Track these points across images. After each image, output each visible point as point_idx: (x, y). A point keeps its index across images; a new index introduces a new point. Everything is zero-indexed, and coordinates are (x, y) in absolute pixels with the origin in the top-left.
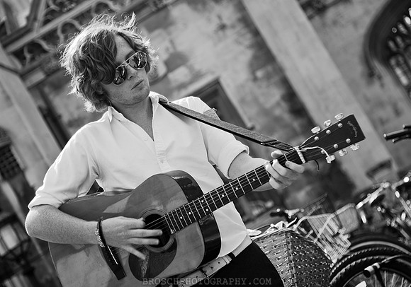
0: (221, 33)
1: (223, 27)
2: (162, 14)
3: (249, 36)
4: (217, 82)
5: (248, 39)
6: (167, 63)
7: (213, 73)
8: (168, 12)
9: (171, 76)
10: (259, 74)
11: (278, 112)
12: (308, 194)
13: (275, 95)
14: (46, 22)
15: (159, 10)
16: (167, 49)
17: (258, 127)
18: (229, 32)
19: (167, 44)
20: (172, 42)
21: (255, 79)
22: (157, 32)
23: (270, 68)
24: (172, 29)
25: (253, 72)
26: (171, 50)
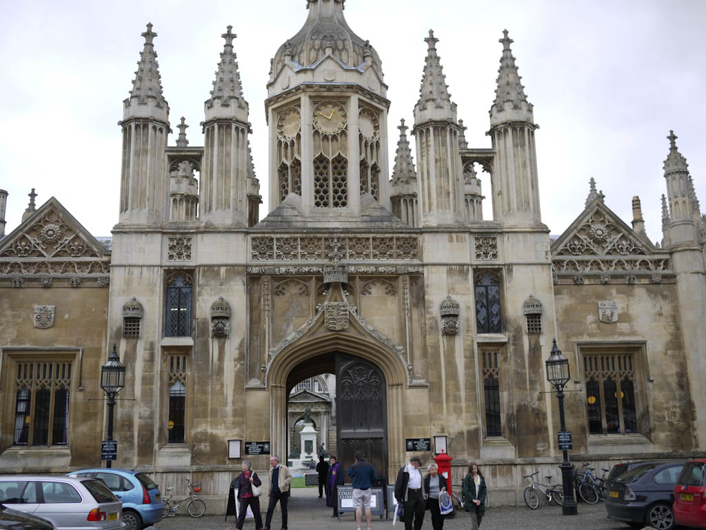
0: (658, 317)
1: (661, 314)
2: (630, 287)
3: (673, 328)
4: (644, 343)
5: (671, 329)
6: (619, 316)
7: (643, 337)
8: (634, 288)
9: (618, 324)
10: (669, 352)
11: (670, 380)
12: (667, 436)
13: (673, 369)
14: (561, 254)
15: (629, 284)
16: (623, 308)
17: (655, 382)
18: (662, 319)
19: (625, 306)
20: (627, 306)
21: (666, 354)
22: (622, 296)
23: (677, 353)
24: (631, 298)
25: (666, 350)
26: (626, 311)
